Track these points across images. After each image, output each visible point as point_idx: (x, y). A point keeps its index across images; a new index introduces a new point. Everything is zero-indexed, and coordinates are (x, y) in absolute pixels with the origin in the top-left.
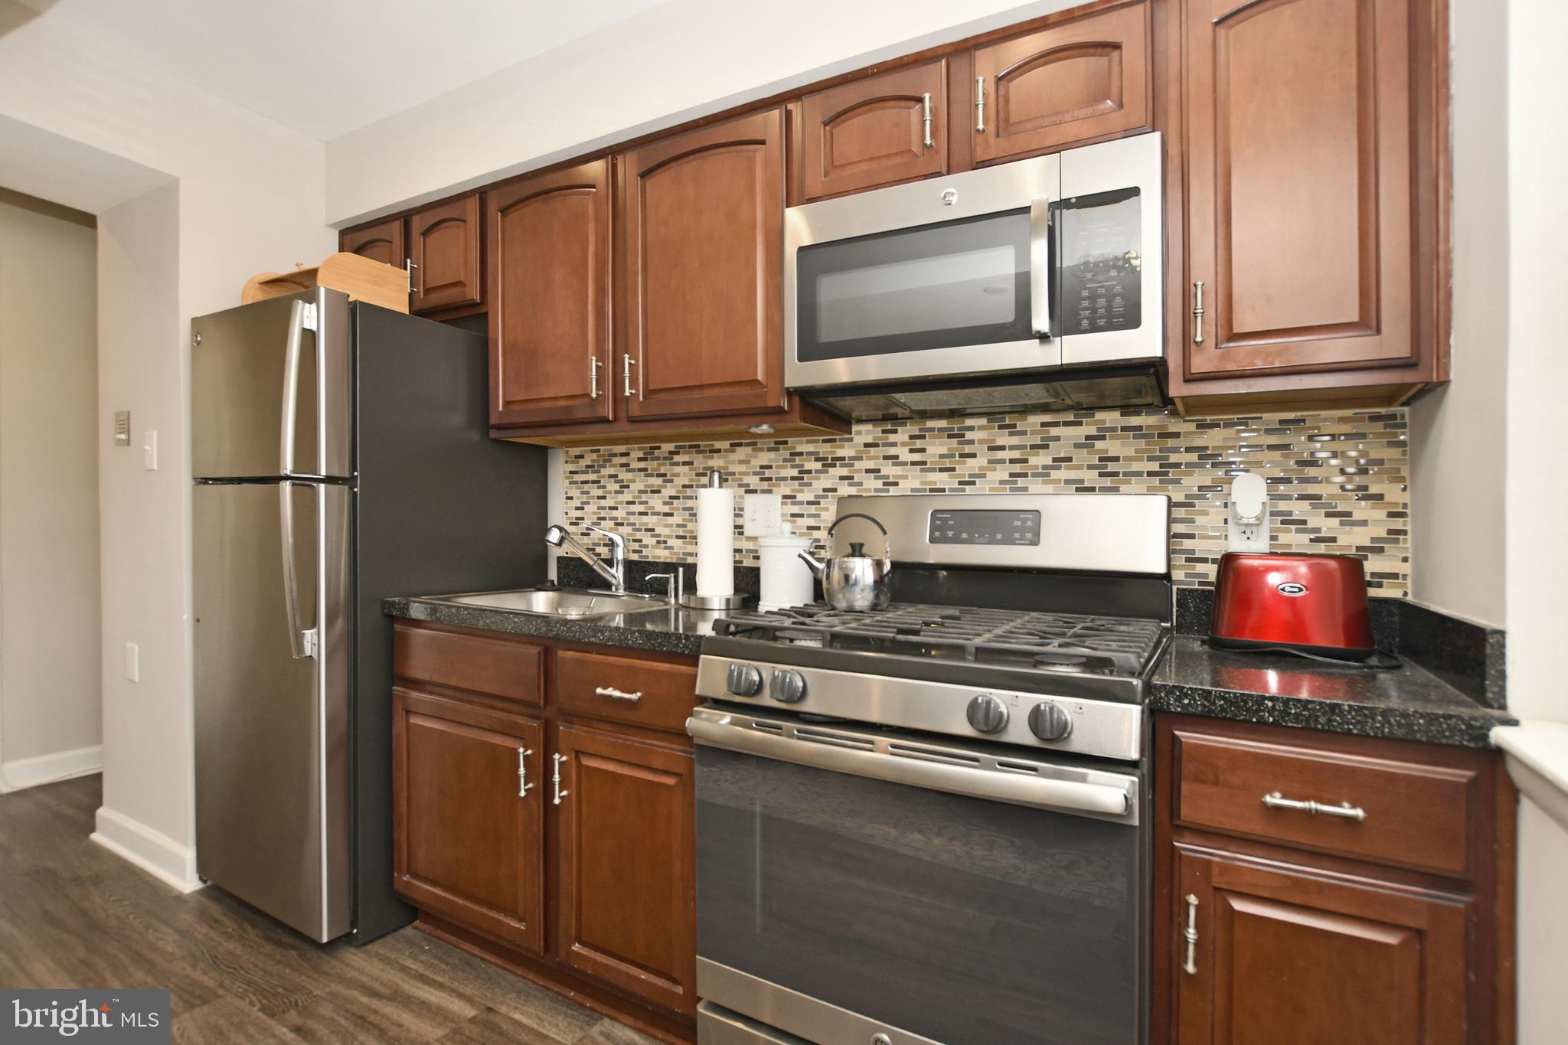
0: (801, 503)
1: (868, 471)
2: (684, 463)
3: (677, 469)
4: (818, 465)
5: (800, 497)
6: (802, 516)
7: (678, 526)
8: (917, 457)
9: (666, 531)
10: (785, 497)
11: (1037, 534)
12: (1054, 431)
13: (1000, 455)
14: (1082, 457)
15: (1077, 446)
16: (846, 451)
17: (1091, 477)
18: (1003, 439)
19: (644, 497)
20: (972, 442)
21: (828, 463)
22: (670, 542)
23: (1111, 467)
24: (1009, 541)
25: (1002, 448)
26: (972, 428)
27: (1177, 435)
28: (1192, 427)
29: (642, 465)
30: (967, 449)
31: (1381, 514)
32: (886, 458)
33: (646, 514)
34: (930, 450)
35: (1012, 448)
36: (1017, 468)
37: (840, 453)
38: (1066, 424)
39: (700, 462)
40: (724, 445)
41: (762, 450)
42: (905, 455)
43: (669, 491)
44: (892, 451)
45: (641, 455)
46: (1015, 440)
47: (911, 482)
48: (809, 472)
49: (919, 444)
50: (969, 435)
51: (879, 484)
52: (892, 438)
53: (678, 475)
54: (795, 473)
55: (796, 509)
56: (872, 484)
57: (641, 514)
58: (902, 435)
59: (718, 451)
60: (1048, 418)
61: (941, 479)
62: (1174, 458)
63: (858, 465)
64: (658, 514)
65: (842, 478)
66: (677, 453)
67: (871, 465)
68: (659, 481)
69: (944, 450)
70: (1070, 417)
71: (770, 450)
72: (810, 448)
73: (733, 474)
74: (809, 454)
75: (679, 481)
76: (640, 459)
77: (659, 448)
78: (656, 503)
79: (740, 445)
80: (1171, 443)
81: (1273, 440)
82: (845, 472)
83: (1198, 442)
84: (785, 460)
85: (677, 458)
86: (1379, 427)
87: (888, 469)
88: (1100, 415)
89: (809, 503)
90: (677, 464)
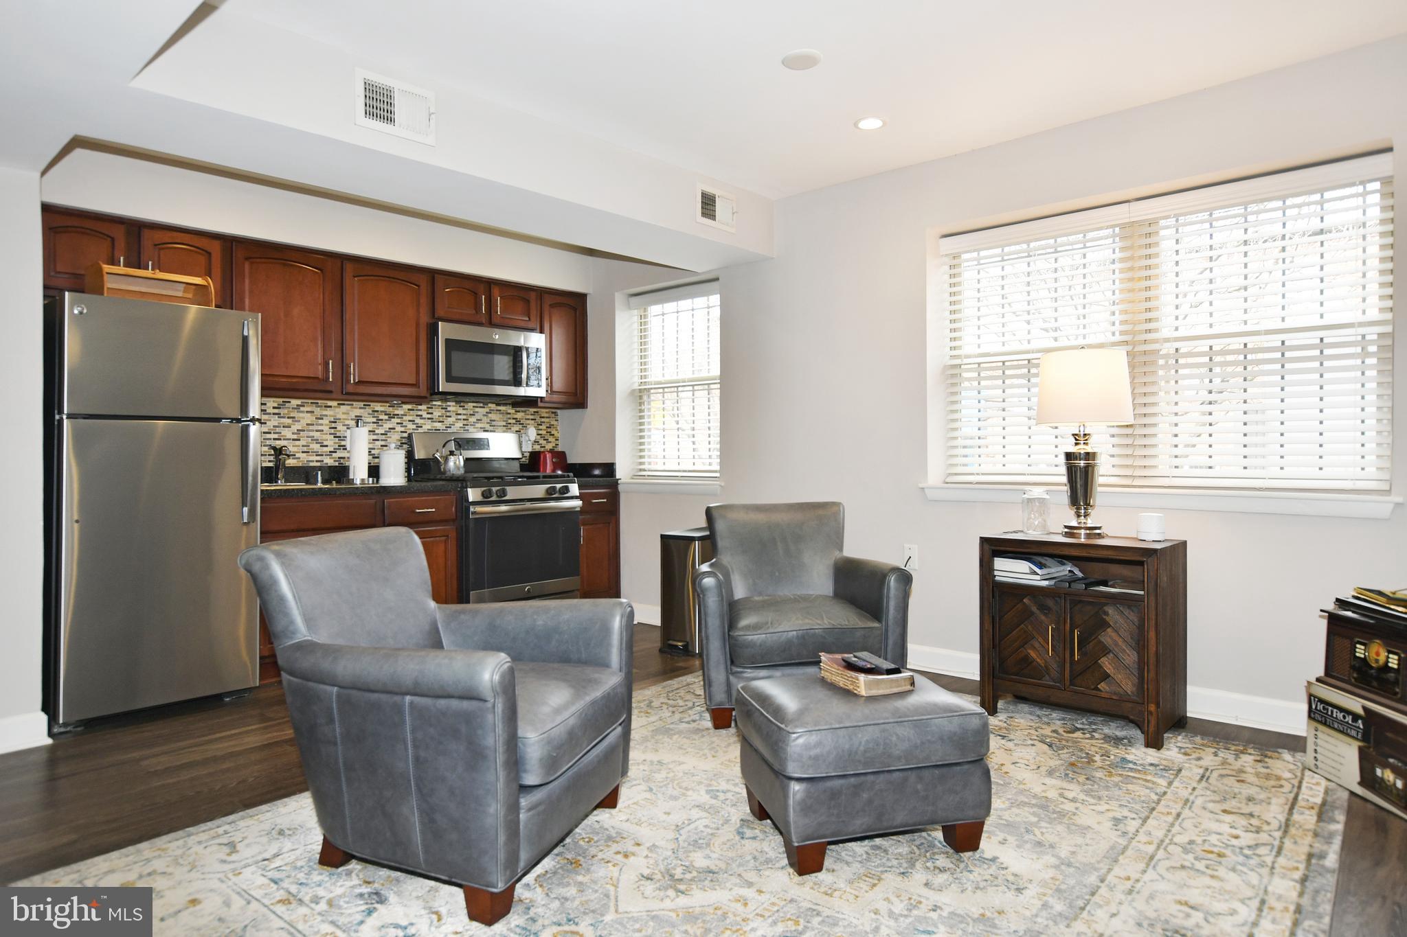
0: (378, 434)
1: (409, 421)
2: (307, 412)
3: (301, 415)
4: (386, 417)
5: (377, 431)
6: (378, 440)
7: (303, 446)
8: (429, 416)
9: (295, 449)
10: (370, 431)
11: (489, 446)
12: (477, 410)
13: (459, 417)
14: (485, 419)
15: (484, 415)
16: (399, 412)
17: (487, 427)
18: (461, 411)
19: (278, 430)
20: (449, 411)
21: (391, 417)
22: (297, 455)
23: (493, 423)
24: (480, 449)
25: (460, 414)
26: (450, 406)
27: (510, 414)
28: (513, 411)
29: (276, 411)
30: (448, 414)
31: (554, 440)
32: (417, 416)
33: (280, 439)
34: (435, 413)
35: (464, 414)
36: (465, 422)
37: (396, 412)
38: (481, 407)
39: (318, 411)
40: (334, 403)
41: (356, 408)
42: (425, 415)
43: (295, 427)
44: (420, 413)
45: (276, 405)
46: (464, 412)
47: (427, 426)
48: (382, 420)
49: (430, 411)
50: (449, 409)
51: (414, 427)
52: (420, 407)
53: (303, 418)
54: (374, 420)
55: (375, 437)
56: (411, 426)
57: (274, 439)
58: (423, 407)
59: (331, 407)
60: (475, 404)
61: (438, 425)
62: (510, 421)
63: (405, 418)
64: (289, 439)
65: (397, 423)
66: (303, 406)
67: (411, 418)
68: (290, 421)
69: (440, 414)
70: (482, 405)
71: (360, 408)
72: (382, 409)
73: (340, 419)
74: (382, 412)
75: (304, 422)
76: (274, 408)
77: (290, 402)
78: (287, 433)
79: (344, 404)
80: (509, 416)
81: (532, 417)
82: (399, 421)
83: (515, 416)
84: (369, 414)
85: (302, 409)
86: (553, 415)
87: (418, 421)
88: (490, 405)
89: (382, 434)
90: (303, 412)
